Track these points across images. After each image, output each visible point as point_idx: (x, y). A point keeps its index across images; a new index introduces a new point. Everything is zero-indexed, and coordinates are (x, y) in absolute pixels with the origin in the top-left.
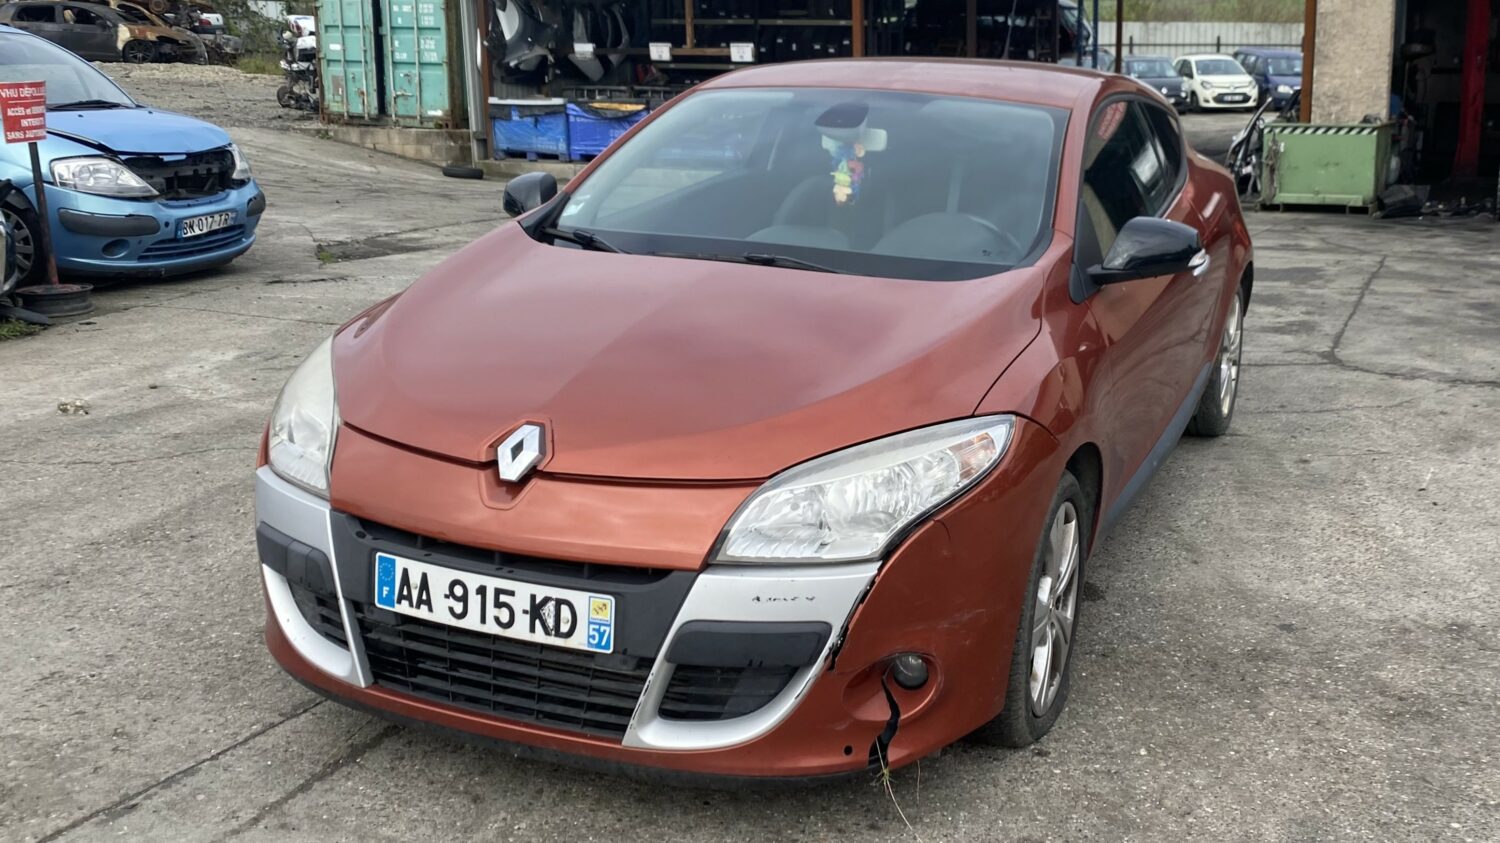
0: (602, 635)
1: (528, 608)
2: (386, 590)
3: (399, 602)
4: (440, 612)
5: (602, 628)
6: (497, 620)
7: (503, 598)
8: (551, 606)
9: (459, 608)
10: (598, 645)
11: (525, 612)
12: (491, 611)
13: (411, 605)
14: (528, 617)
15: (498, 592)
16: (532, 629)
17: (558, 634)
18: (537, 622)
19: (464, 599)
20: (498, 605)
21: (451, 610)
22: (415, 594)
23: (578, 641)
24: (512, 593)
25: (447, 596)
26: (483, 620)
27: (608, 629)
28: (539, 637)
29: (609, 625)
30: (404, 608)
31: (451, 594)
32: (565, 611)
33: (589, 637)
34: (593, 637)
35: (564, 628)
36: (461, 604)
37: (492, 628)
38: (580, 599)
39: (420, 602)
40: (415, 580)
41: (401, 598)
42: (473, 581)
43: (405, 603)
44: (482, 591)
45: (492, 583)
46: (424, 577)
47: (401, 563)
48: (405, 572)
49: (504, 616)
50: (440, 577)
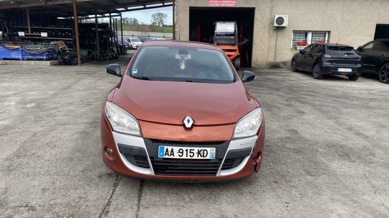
0: (213, 155)
1: (197, 152)
2: (161, 154)
3: (165, 155)
4: (176, 156)
5: (213, 154)
6: (190, 156)
7: (192, 151)
8: (202, 151)
9: (181, 154)
10: (212, 158)
11: (197, 153)
12: (189, 154)
13: (168, 156)
14: (197, 154)
15: (190, 150)
16: (198, 156)
17: (204, 157)
18: (199, 155)
19: (182, 153)
20: (190, 152)
21: (179, 155)
22: (169, 153)
23: (208, 157)
24: (194, 150)
25: (178, 153)
26: (187, 156)
27: (214, 154)
28: (200, 158)
29: (214, 153)
30: (167, 157)
31: (179, 152)
32: (205, 152)
33: (210, 156)
34: (211, 156)
35: (205, 155)
36: (182, 154)
37: (189, 157)
38: (208, 149)
39: (171, 155)
40: (170, 150)
41: (166, 154)
42: (184, 149)
43: (167, 155)
44: (187, 150)
45: (189, 148)
46: (172, 149)
47: (166, 147)
48: (167, 149)
49: (192, 154)
50: (176, 149)
